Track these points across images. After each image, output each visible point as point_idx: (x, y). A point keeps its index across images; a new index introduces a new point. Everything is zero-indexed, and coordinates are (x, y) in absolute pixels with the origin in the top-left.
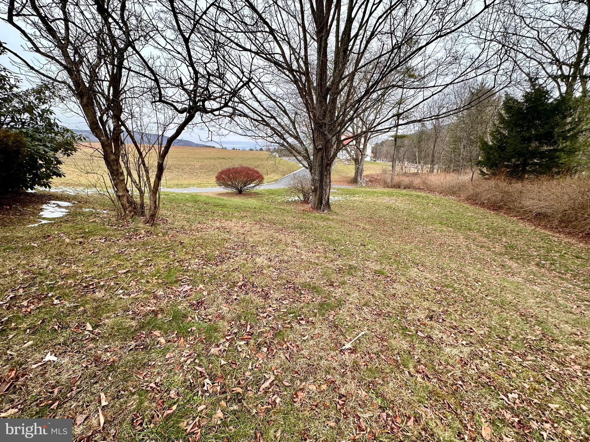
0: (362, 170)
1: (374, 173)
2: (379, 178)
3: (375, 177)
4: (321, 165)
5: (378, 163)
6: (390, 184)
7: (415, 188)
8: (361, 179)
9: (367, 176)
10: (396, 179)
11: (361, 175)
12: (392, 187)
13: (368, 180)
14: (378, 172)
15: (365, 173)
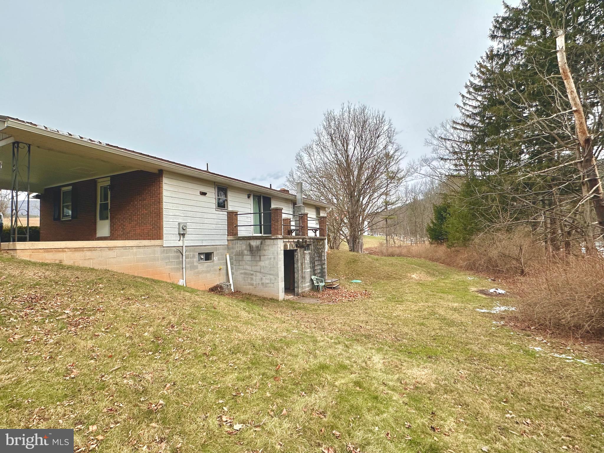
0: (362, 245)
1: (373, 246)
2: (377, 250)
3: (374, 250)
4: (353, 240)
5: (375, 237)
6: (386, 254)
7: (403, 256)
8: (362, 252)
9: (367, 249)
10: (390, 250)
11: (361, 248)
12: (388, 256)
13: (368, 252)
14: (376, 246)
15: (365, 247)
